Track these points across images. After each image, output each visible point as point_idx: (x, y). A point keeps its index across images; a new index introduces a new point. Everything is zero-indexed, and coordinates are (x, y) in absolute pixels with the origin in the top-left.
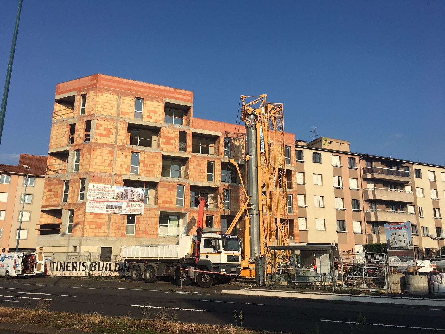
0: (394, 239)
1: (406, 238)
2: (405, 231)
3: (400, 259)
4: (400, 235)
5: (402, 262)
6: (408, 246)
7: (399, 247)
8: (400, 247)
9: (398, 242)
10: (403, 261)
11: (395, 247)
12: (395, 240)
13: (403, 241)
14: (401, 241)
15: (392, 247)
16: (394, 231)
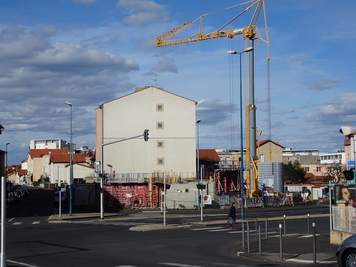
2: (272, 180)
4: (269, 181)
6: (272, 186)
8: (269, 187)
9: (268, 185)
11: (267, 187)
12: (266, 184)
13: (270, 184)
14: (269, 184)
15: (265, 186)
16: (266, 179)
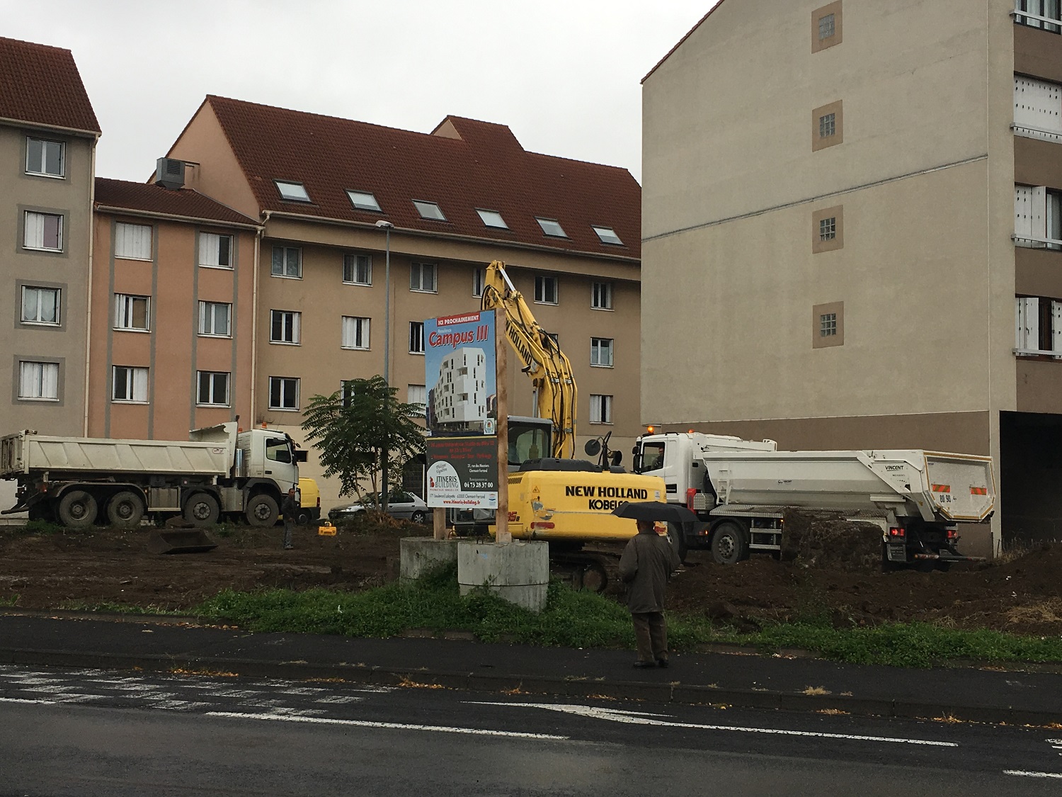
0: (447, 387)
1: (479, 384)
2: (481, 352)
3: (457, 478)
4: (465, 371)
5: (463, 489)
6: (484, 417)
7: (459, 423)
8: (462, 423)
9: (456, 403)
10: (466, 485)
11: (449, 424)
13: (471, 397)
14: (465, 397)
15: (439, 422)
